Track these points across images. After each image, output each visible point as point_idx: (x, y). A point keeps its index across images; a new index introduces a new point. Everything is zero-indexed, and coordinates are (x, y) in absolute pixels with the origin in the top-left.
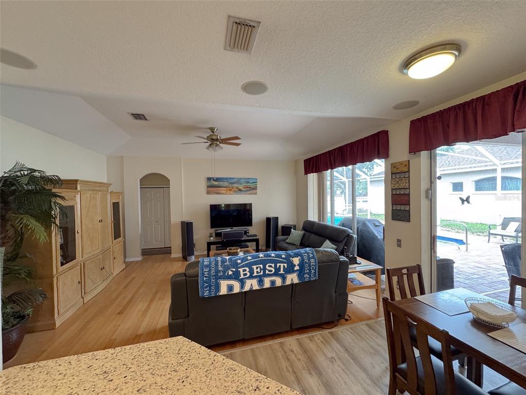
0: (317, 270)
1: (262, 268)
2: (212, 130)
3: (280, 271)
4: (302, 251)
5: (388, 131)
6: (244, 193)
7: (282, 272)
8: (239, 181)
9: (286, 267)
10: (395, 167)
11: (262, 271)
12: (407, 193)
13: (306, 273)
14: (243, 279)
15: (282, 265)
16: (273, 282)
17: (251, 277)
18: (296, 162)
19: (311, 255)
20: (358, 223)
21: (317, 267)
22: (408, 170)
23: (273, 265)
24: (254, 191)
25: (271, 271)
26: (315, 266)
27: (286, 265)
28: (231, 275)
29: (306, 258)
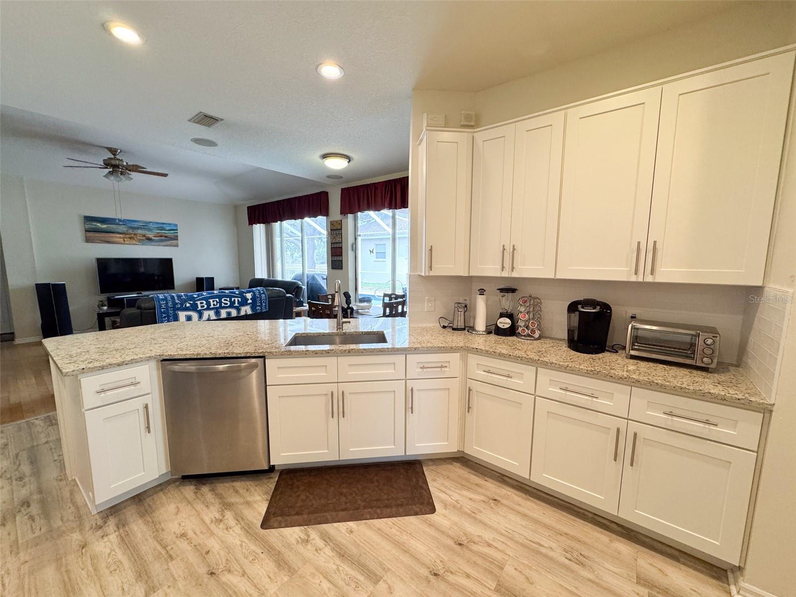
0: (267, 303)
1: (218, 301)
2: (113, 151)
3: (235, 304)
4: (254, 289)
5: (327, 193)
6: (155, 244)
7: (236, 304)
8: (146, 226)
9: (240, 301)
10: (333, 224)
11: (218, 304)
12: (340, 246)
13: (258, 306)
14: (201, 310)
15: (236, 299)
16: (229, 314)
17: (208, 309)
18: (236, 208)
19: (262, 292)
20: (307, 278)
21: (267, 301)
22: (340, 228)
23: (228, 299)
24: (174, 242)
25: (227, 304)
26: (266, 300)
27: (240, 299)
28: (188, 307)
29: (257, 293)
